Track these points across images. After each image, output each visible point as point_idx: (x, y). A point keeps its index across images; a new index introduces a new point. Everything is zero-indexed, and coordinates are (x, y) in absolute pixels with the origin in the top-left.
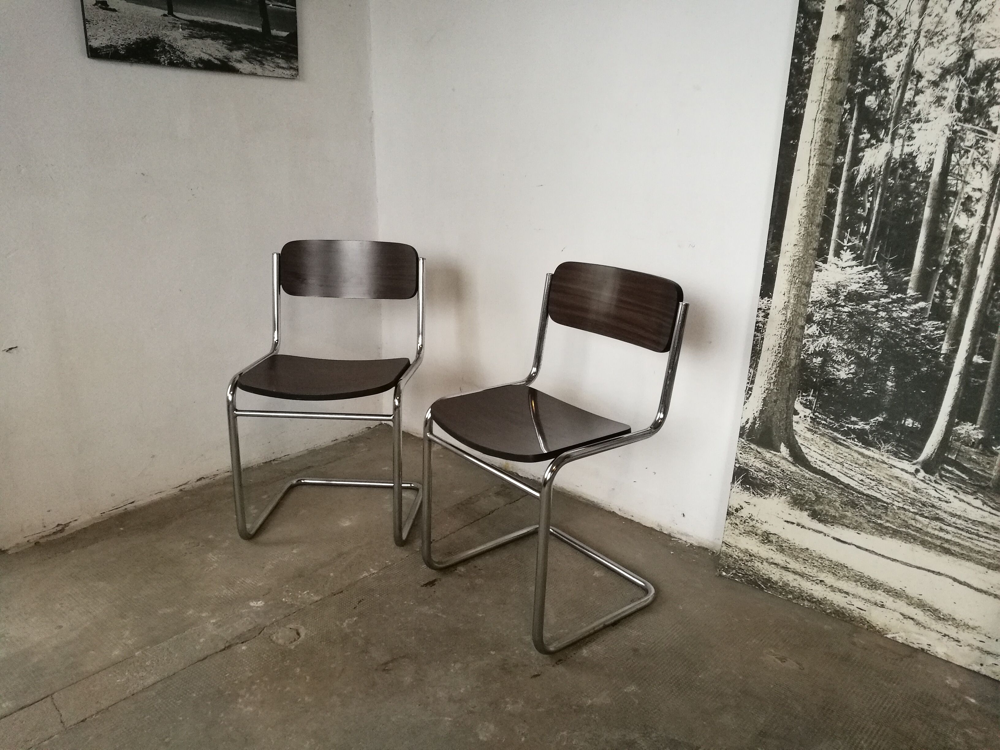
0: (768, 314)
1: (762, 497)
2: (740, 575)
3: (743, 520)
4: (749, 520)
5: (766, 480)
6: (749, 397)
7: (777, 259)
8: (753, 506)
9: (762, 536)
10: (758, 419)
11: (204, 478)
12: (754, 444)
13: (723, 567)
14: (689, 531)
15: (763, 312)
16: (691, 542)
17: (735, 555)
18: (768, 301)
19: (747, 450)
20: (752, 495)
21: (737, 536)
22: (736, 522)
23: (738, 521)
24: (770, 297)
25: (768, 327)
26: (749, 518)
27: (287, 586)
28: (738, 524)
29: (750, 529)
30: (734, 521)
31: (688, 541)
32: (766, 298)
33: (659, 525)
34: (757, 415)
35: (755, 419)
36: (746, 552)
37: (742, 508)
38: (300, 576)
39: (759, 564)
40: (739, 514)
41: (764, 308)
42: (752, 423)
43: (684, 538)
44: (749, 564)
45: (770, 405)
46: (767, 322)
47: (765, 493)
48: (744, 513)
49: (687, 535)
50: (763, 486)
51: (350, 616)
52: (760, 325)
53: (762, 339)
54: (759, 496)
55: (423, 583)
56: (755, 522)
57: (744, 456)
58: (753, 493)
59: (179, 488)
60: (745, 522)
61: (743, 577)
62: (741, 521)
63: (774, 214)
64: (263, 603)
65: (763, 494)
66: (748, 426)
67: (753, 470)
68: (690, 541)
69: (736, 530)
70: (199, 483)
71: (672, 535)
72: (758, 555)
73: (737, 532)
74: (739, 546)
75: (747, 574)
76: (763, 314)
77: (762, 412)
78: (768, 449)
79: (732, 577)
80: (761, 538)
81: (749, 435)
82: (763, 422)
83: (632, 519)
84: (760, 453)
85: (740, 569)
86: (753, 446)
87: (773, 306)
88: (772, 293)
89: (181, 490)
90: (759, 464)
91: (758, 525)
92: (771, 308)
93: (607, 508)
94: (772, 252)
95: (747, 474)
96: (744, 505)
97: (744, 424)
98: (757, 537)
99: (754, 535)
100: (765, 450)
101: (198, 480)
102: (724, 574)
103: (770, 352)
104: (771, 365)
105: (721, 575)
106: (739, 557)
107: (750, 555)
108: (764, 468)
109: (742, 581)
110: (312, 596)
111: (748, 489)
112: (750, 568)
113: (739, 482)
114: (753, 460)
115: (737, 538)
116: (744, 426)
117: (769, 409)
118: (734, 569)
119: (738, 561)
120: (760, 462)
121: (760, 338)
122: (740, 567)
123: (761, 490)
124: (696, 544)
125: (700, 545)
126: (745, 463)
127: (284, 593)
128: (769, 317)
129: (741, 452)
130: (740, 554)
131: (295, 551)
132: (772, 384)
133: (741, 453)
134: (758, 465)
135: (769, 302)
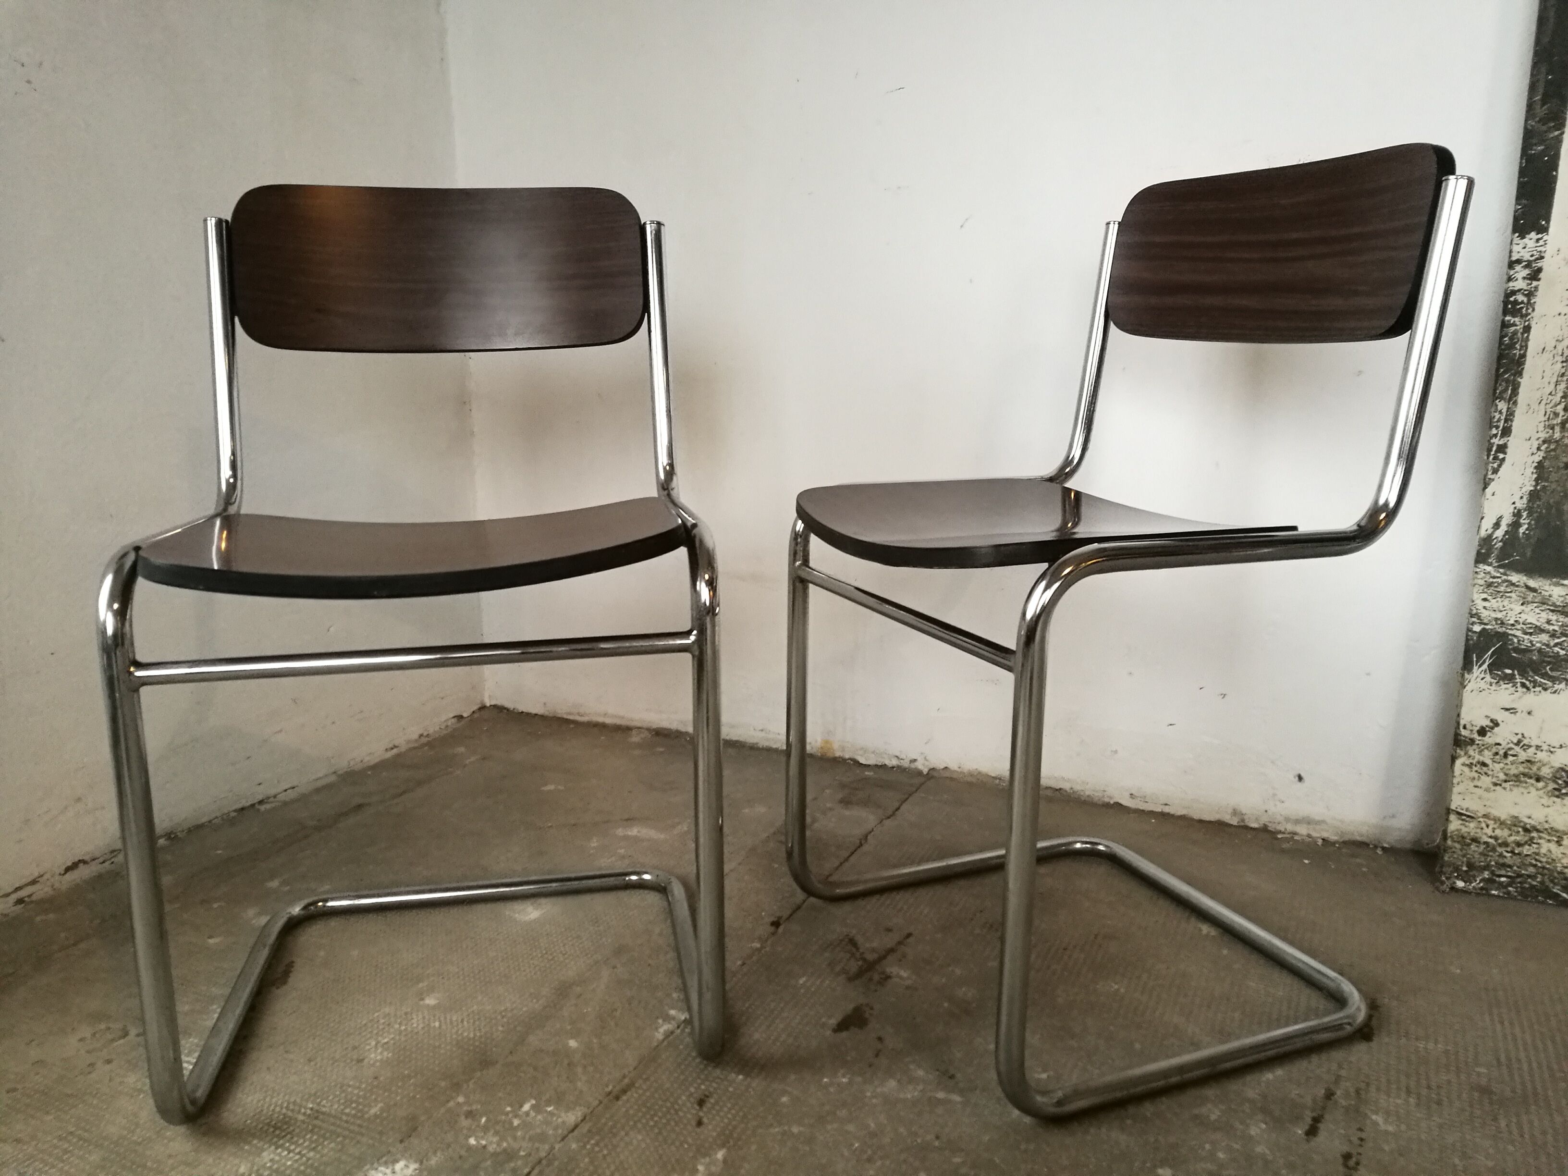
0: (1540, 270)
1: (1545, 689)
2: (1503, 879)
3: (1502, 752)
4: (1517, 749)
5: (1556, 649)
6: (1500, 466)
7: (1559, 141)
8: (1525, 714)
9: (1555, 779)
10: (1525, 514)
11: (84, 862)
12: (1518, 571)
13: (1457, 869)
14: (1316, 811)
15: (1526, 267)
16: (1325, 835)
17: (1486, 833)
18: (1538, 240)
19: (1502, 589)
20: (1520, 689)
21: (1487, 790)
22: (1481, 759)
23: (1487, 757)
24: (1544, 230)
25: (1539, 300)
26: (1517, 744)
27: (461, 1099)
28: (1488, 761)
29: (1521, 769)
30: (1478, 757)
31: (1314, 834)
32: (1533, 235)
33: (1235, 812)
34: (1521, 504)
35: (1517, 514)
36: (1515, 823)
37: (1497, 724)
38: (486, 1063)
39: (1553, 846)
40: (1489, 739)
41: (1527, 257)
42: (1508, 525)
43: (1302, 830)
44: (1526, 850)
45: (1554, 477)
46: (1536, 288)
47: (1553, 680)
48: (1503, 736)
49: (1308, 821)
50: (1549, 663)
51: (703, 1151)
52: (1520, 298)
53: (1527, 329)
54: (1538, 689)
55: (833, 1022)
56: (1532, 750)
57: (1494, 603)
58: (1523, 685)
59: (14, 897)
60: (1506, 755)
61: (1510, 884)
62: (1497, 754)
63: (1546, 40)
64: (413, 1166)
65: (1550, 684)
66: (1499, 533)
67: (1519, 633)
68: (1318, 833)
69: (1483, 778)
70: (69, 876)
71: (1271, 827)
72: (1547, 826)
73: (1486, 781)
74: (1495, 812)
75: (1519, 875)
76: (1527, 271)
77: (1533, 496)
78: (1555, 577)
79: (1482, 889)
80: (1552, 786)
81: (1504, 554)
82: (1537, 521)
83: (1166, 810)
84: (1534, 590)
85: (1504, 866)
86: (1515, 578)
87: (1549, 251)
88: (1548, 221)
89: (20, 901)
90: (1534, 616)
91: (1541, 756)
92: (1546, 255)
93: (1097, 796)
94: (1544, 128)
95: (1505, 644)
96: (1500, 716)
97: (1490, 532)
98: (1541, 784)
99: (1532, 781)
100: (1549, 582)
101: (68, 869)
102: (1460, 884)
103: (1547, 355)
104: (1552, 386)
105: (1453, 889)
106: (1496, 838)
107: (1526, 830)
108: (1549, 622)
109: (1509, 893)
110: (551, 1114)
111: (1510, 679)
112: (1529, 859)
113: (1485, 666)
114: (1518, 608)
115: (1486, 795)
116: (1490, 537)
117: (1554, 486)
118: (1487, 867)
119: (1494, 850)
120: (1537, 610)
121: (1520, 328)
122: (1501, 861)
123: (1545, 675)
124: (1334, 838)
125: (1346, 838)
126: (1496, 619)
127: (464, 1122)
128: (1541, 275)
129: (1485, 596)
130: (1498, 832)
131: (430, 1001)
132: (1557, 429)
133: (1485, 600)
134: (1532, 618)
135: (1541, 242)
